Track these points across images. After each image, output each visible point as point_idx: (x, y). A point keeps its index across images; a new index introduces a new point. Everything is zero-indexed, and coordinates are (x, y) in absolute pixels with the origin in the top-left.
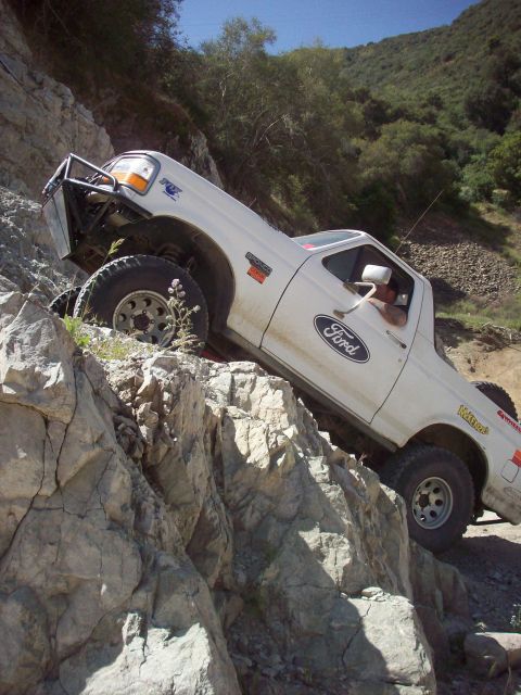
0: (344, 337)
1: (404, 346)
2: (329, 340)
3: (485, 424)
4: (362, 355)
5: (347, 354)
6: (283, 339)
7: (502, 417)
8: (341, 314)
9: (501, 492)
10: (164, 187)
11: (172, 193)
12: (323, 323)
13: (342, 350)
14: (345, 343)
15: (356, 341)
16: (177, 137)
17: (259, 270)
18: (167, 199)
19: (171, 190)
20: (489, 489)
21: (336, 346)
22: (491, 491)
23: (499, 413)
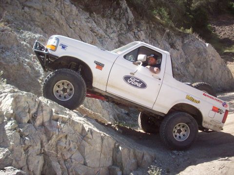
0: (136, 81)
1: (160, 79)
2: (130, 83)
3: (198, 100)
4: (144, 86)
5: (138, 87)
6: (113, 87)
7: (205, 95)
8: (133, 74)
9: (210, 122)
10: (61, 47)
11: (64, 48)
12: (127, 78)
13: (136, 86)
14: (136, 83)
15: (140, 82)
16: (115, 2)
17: (100, 66)
18: (63, 50)
19: (64, 47)
20: (204, 122)
21: (133, 85)
22: (206, 122)
23: (204, 94)
